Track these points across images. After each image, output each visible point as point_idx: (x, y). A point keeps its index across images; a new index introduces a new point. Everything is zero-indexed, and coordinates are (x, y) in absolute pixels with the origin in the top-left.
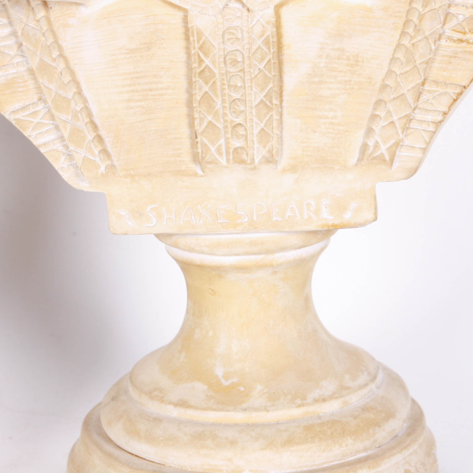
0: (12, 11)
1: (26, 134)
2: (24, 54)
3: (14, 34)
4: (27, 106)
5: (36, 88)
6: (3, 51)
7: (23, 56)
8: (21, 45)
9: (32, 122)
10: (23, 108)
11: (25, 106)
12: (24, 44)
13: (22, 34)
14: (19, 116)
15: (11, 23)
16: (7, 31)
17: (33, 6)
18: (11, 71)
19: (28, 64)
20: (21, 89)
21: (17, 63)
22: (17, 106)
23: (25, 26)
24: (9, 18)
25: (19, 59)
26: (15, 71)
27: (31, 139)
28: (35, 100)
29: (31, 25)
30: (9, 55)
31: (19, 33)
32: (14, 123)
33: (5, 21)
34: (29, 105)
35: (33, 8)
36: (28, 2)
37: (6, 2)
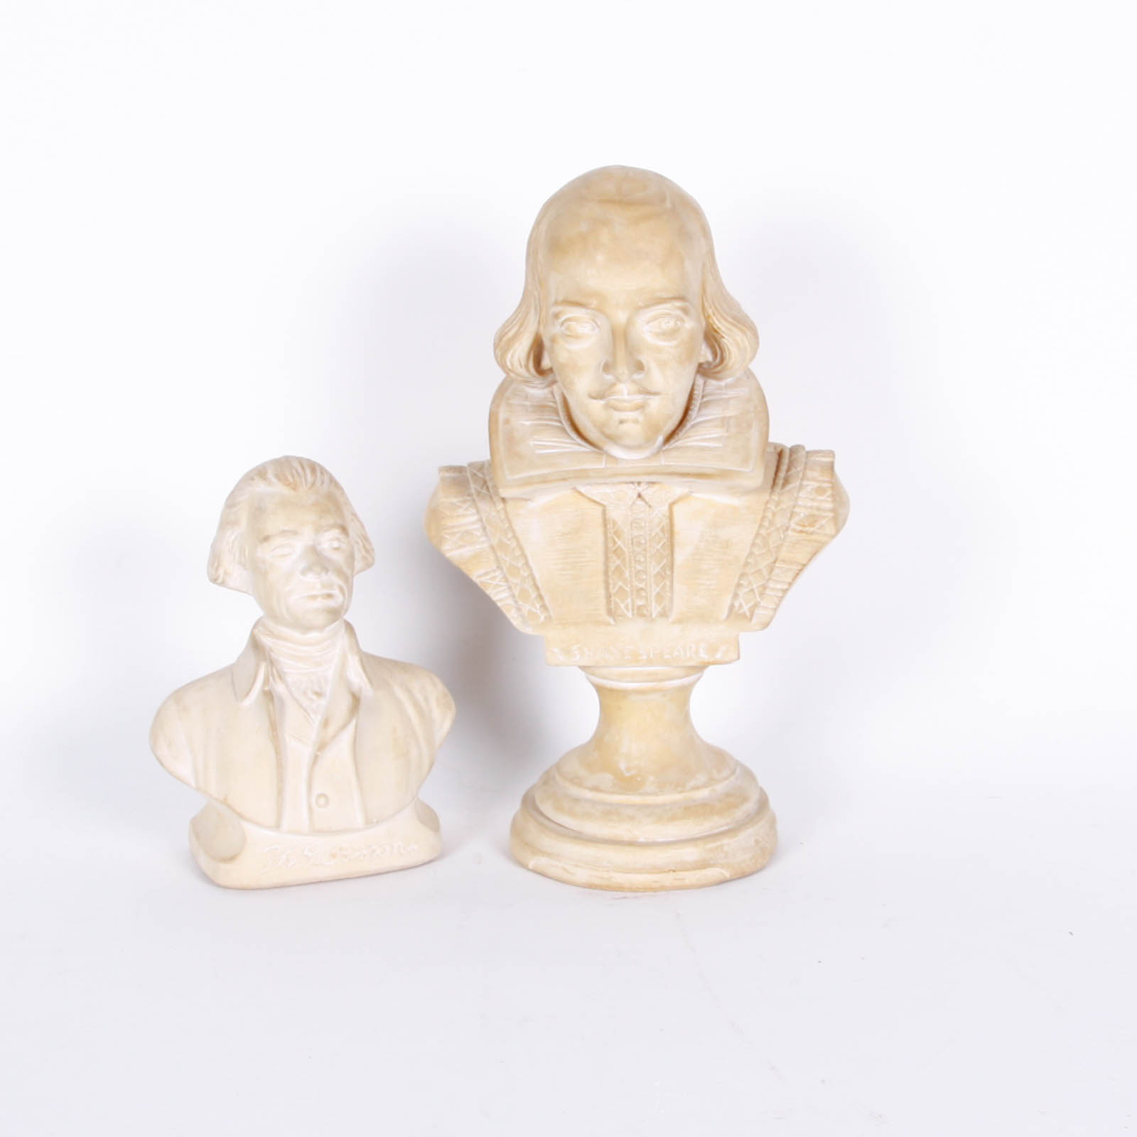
0: (479, 504)
1: (488, 592)
3: (481, 520)
4: (489, 572)
5: (495, 559)
6: (472, 532)
7: (487, 536)
8: (485, 528)
9: (491, 584)
10: (487, 573)
12: (487, 527)
13: (486, 520)
14: (483, 579)
15: (478, 512)
16: (475, 518)
18: (478, 547)
19: (490, 542)
20: (485, 560)
21: (482, 541)
22: (482, 571)
23: (488, 515)
24: (477, 508)
25: (483, 539)
26: (480, 547)
27: (492, 596)
28: (495, 568)
29: (493, 514)
30: (477, 535)
31: (484, 520)
32: (479, 585)
33: (474, 511)
36: (491, 497)
37: (475, 497)
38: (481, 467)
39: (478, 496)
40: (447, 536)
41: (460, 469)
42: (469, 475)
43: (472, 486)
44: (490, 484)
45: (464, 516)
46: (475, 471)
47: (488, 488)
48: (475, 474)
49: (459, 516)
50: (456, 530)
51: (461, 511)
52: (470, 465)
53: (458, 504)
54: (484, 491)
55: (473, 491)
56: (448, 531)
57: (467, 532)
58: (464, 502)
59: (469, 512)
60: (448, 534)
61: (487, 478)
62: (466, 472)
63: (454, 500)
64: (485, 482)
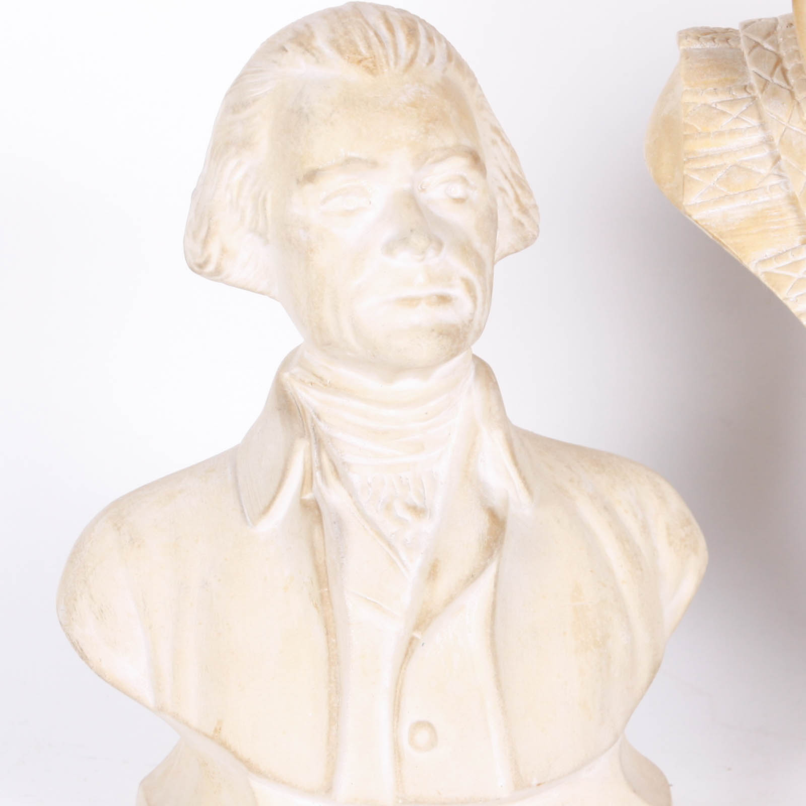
0: (766, 108)
1: (781, 296)
2: (782, 173)
3: (768, 142)
4: (784, 253)
5: (799, 225)
6: (749, 167)
7: (781, 176)
8: (778, 159)
9: (790, 278)
10: (778, 256)
11: (781, 252)
12: (783, 157)
13: (780, 141)
14: (771, 267)
15: (763, 126)
16: (756, 137)
17: (798, 100)
18: (761, 199)
19: (788, 188)
20: (776, 227)
21: (771, 186)
22: (769, 252)
23: (785, 131)
24: (760, 117)
25: (774, 181)
26: (767, 199)
27: (789, 304)
28: (797, 244)
29: (795, 128)
30: (759, 173)
31: (776, 141)
32: (762, 278)
33: (755, 122)
34: (787, 251)
35: (798, 104)
36: (792, 94)
37: (757, 93)
38: (770, 30)
39: (762, 91)
40: (695, 176)
41: (725, 35)
42: (743, 46)
43: (751, 68)
44: (789, 66)
45: (732, 132)
46: (759, 40)
47: (784, 72)
48: (757, 44)
49: (721, 134)
50: (713, 163)
51: (725, 123)
52: (746, 26)
53: (719, 107)
54: (777, 80)
55: (753, 80)
56: (697, 165)
57: (738, 167)
58: (734, 102)
59: (744, 126)
60: (697, 170)
61: (783, 53)
62: (738, 39)
63: (711, 100)
64: (779, 61)
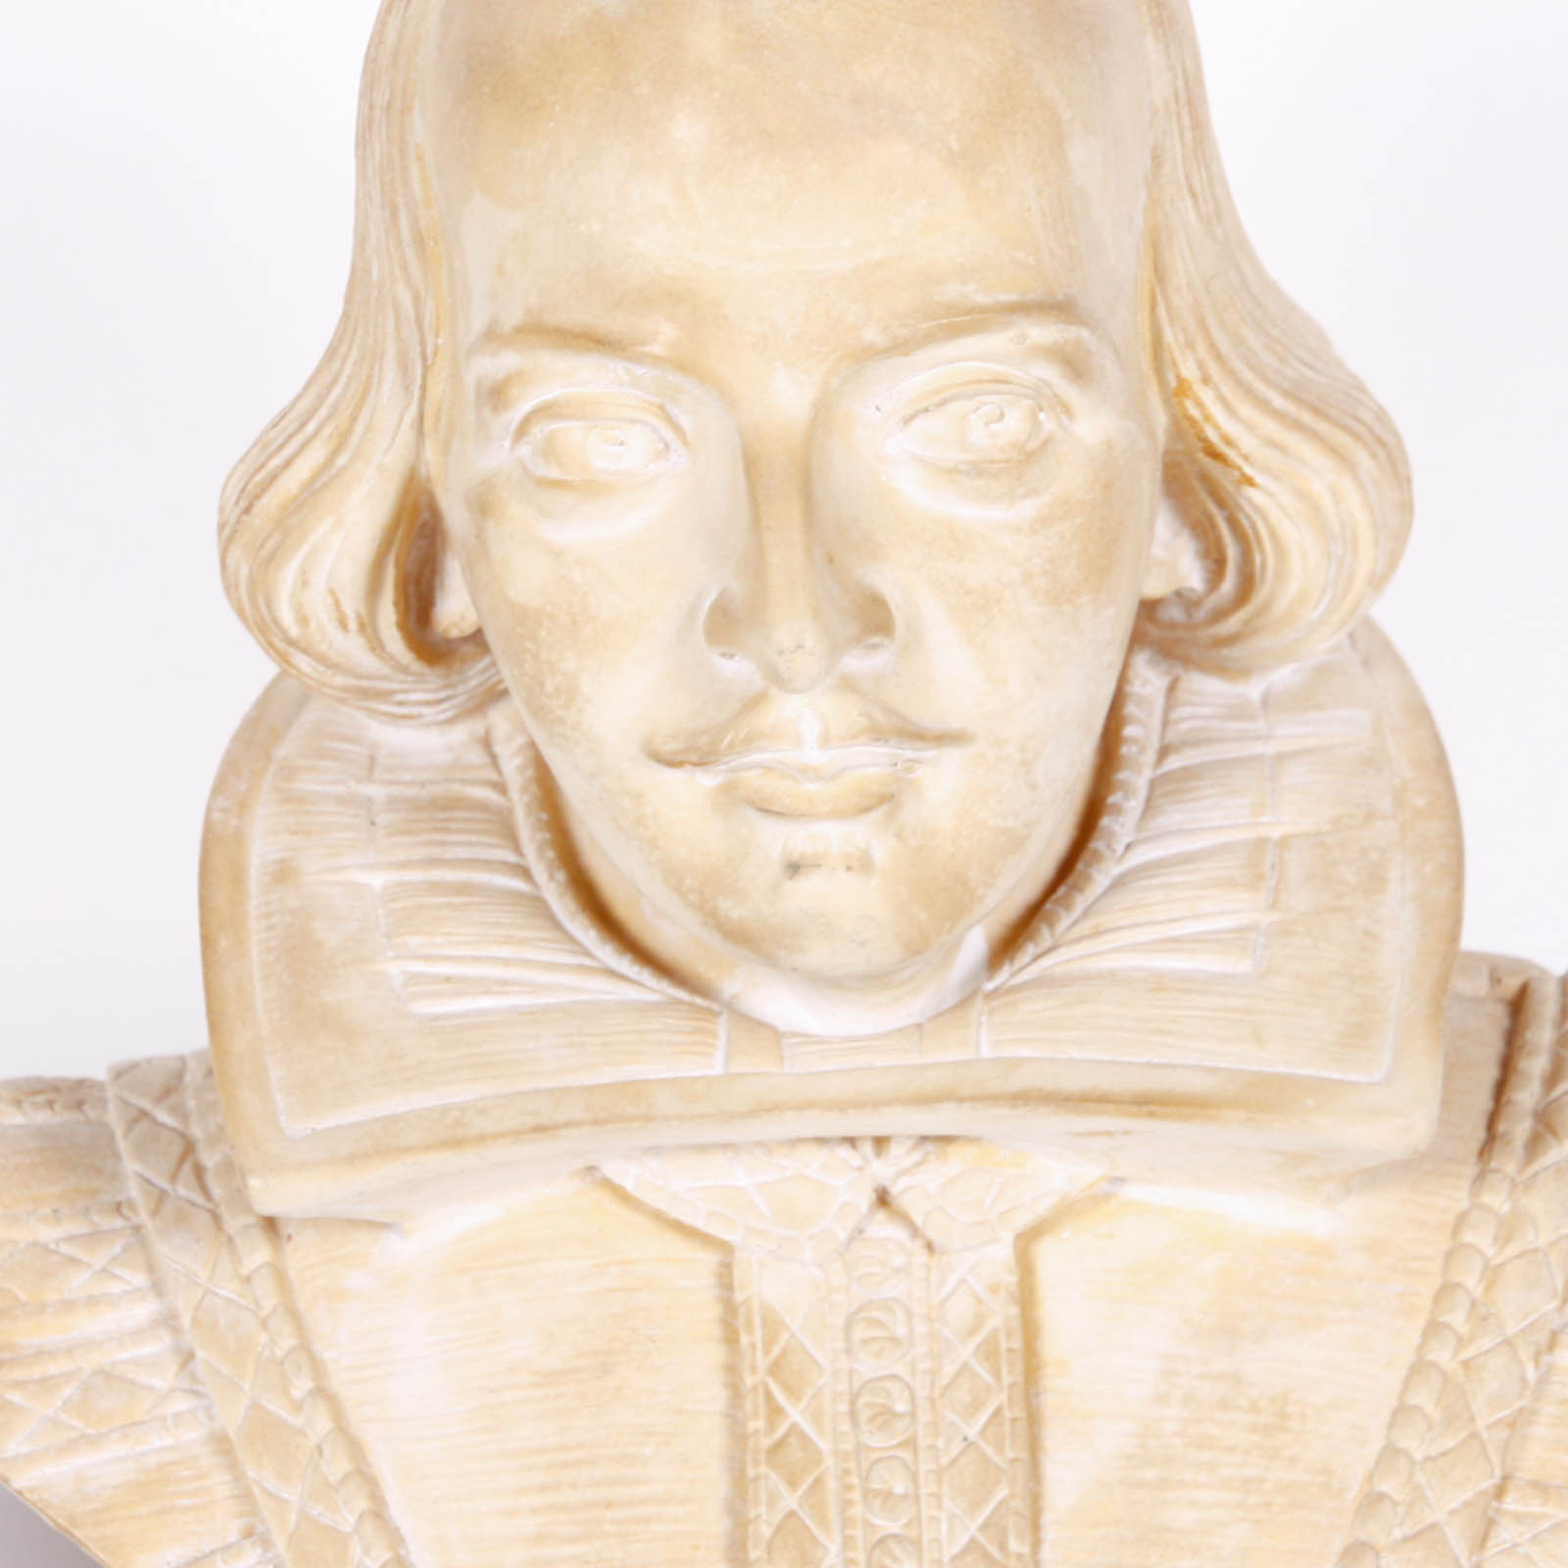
0: (162, 1249)
2: (199, 1388)
3: (168, 1320)
4: (206, 1556)
5: (236, 1497)
6: (130, 1376)
7: (196, 1393)
8: (188, 1357)
10: (194, 1564)
11: (199, 1555)
12: (200, 1354)
13: (195, 1321)
15: (157, 1287)
16: (144, 1311)
17: (231, 1231)
18: (157, 1443)
19: (211, 1418)
20: (187, 1502)
21: (178, 1415)
23: (203, 1297)
24: (151, 1268)
25: (183, 1403)
26: (168, 1441)
28: (233, 1536)
29: (223, 1292)
30: (151, 1388)
31: (186, 1320)
33: (139, 1279)
34: (213, 1552)
35: (230, 1240)
36: (216, 1218)
37: (143, 1217)
38: (170, 1082)
39: (155, 1213)
40: (16, 1397)
41: (75, 1094)
42: (114, 1117)
43: (131, 1166)
44: (209, 1159)
45: (92, 1302)
46: (146, 1104)
47: (199, 1172)
48: (144, 1114)
49: (68, 1306)
50: (52, 1369)
51: (77, 1282)
52: (120, 1073)
53: (64, 1248)
54: (185, 1190)
55: (134, 1191)
56: (18, 1374)
57: (107, 1374)
58: (94, 1238)
59: (115, 1288)
60: (19, 1384)
61: (197, 1131)
62: (102, 1103)
63: (48, 1233)
64: (189, 1148)
